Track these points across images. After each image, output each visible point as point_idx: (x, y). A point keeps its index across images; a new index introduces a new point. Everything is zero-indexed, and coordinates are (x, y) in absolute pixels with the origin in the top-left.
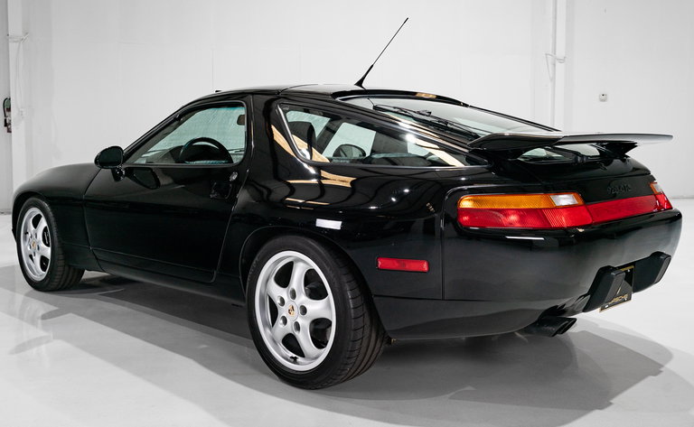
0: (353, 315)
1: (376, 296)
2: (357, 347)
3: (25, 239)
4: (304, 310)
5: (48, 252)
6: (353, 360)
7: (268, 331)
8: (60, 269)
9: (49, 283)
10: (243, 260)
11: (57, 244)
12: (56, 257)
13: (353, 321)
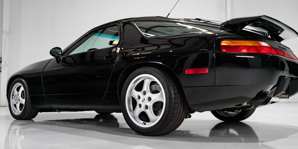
0: (173, 97)
1: (184, 87)
2: (175, 112)
3: (12, 98)
4: (150, 99)
5: (23, 101)
6: (173, 118)
7: (132, 113)
8: (29, 108)
9: (23, 115)
10: (119, 85)
11: (28, 97)
12: (27, 103)
13: (174, 99)
